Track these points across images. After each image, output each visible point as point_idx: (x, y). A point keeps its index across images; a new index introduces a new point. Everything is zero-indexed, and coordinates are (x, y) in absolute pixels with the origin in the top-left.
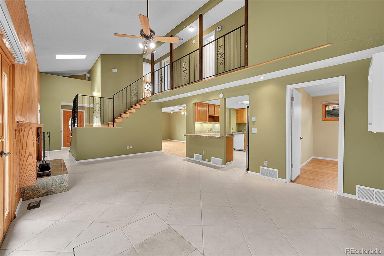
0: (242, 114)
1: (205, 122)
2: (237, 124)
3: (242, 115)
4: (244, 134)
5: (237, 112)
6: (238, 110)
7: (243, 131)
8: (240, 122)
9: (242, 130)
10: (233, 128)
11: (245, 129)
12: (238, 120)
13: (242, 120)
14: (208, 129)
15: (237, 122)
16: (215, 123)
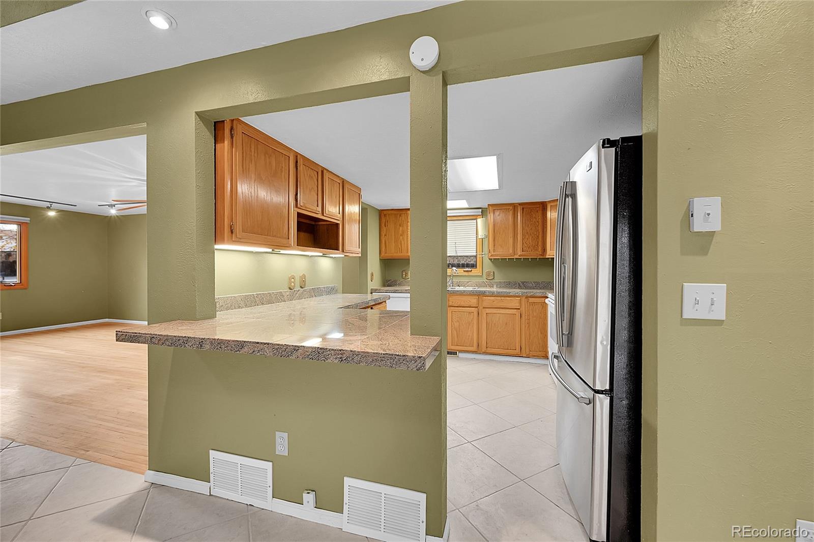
0: (401, 228)
1: (277, 243)
2: (381, 260)
3: (400, 232)
5: (383, 220)
6: (385, 212)
7: (400, 285)
8: (392, 253)
9: (395, 281)
10: (372, 275)
11: (406, 276)
12: (387, 248)
13: (400, 247)
14: (290, 279)
15: (383, 254)
16: (321, 254)
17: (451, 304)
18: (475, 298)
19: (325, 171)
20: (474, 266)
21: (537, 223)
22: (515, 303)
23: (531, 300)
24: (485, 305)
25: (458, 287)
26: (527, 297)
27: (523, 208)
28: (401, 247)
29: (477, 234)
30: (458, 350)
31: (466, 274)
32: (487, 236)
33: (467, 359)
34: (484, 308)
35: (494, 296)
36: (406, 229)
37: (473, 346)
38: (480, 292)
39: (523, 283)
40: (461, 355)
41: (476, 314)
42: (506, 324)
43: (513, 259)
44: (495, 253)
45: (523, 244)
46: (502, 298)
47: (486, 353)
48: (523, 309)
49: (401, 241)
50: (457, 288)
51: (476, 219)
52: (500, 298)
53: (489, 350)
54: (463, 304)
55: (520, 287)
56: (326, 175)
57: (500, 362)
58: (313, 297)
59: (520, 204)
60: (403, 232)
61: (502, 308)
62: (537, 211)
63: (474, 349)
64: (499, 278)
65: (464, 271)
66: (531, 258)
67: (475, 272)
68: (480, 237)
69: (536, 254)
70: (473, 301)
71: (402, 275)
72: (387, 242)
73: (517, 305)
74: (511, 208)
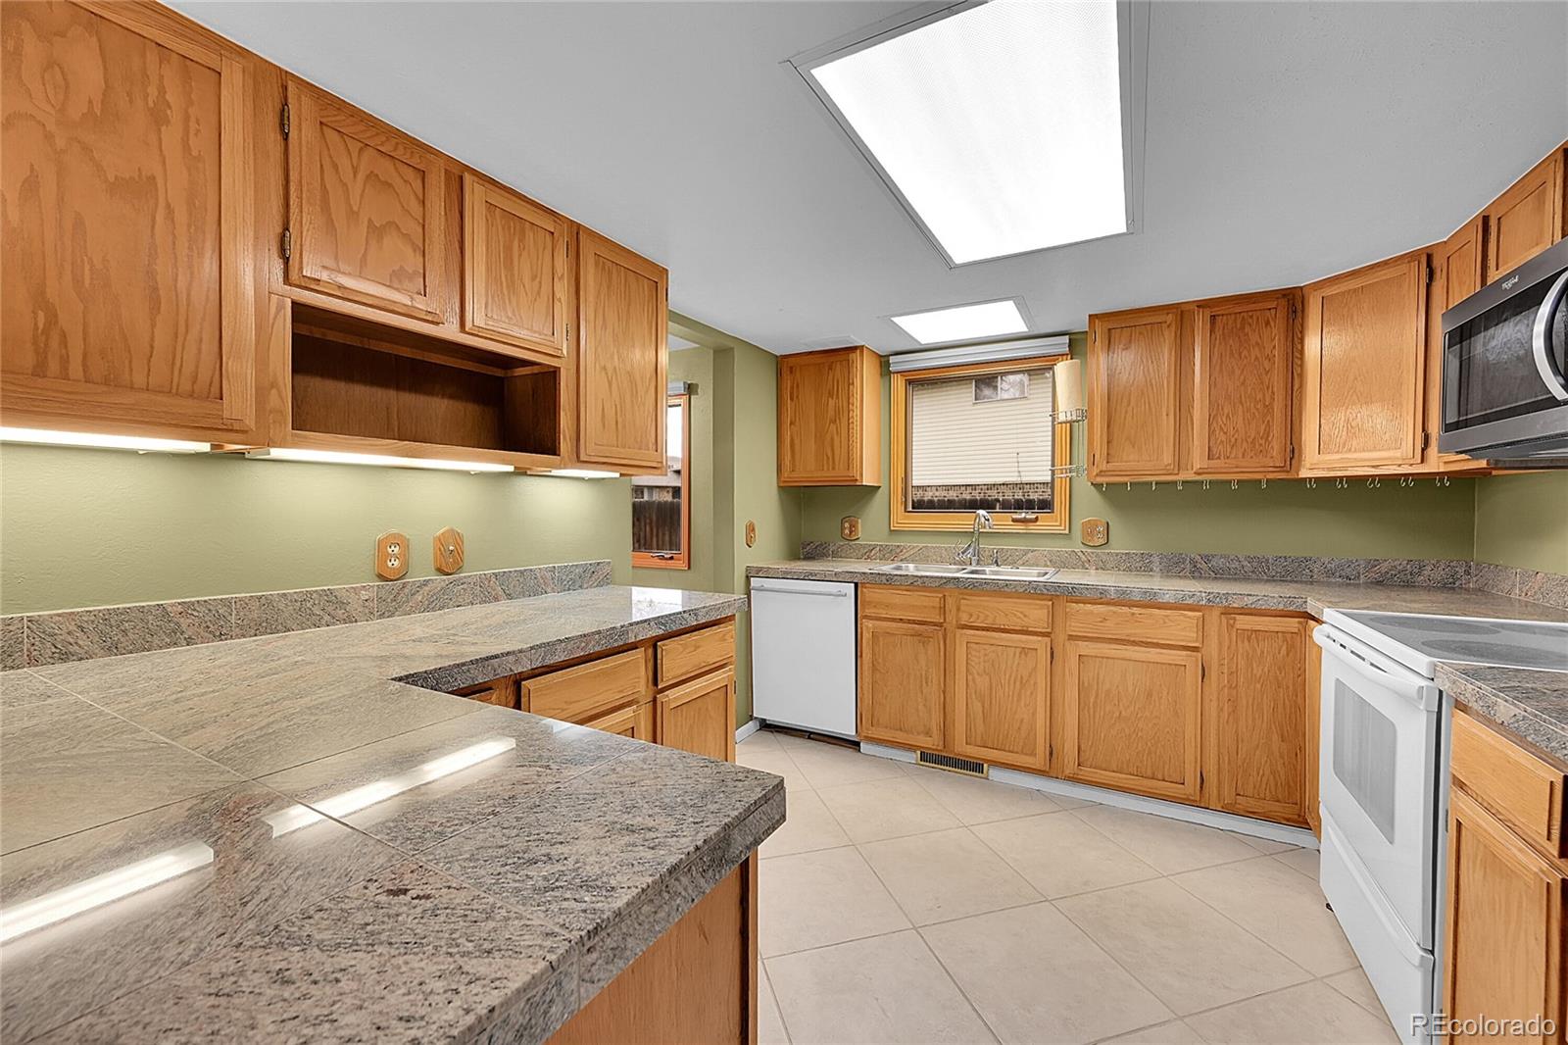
0: (831, 402)
2: (779, 487)
3: (831, 413)
4: (853, 585)
5: (788, 383)
6: (792, 360)
7: (835, 555)
8: (809, 471)
9: (823, 546)
10: (751, 529)
11: (851, 533)
12: (797, 456)
13: (830, 454)
14: (381, 546)
15: (786, 474)
16: (511, 469)
17: (964, 619)
18: (1042, 607)
19: (467, 177)
20: (1045, 505)
21: (1266, 363)
22: (1182, 628)
23: (1244, 622)
24: (1075, 627)
25: (995, 568)
26: (1228, 612)
27: (1213, 318)
28: (833, 450)
29: (1053, 411)
30: (987, 761)
31: (1019, 528)
32: (1086, 415)
33: (1013, 791)
34: (1071, 638)
35: (1108, 604)
36: (845, 404)
37: (1033, 754)
38: (1058, 586)
39: (1207, 559)
40: (996, 775)
41: (1043, 655)
42: (1150, 695)
43: (1175, 483)
44: (1110, 466)
45: (1211, 433)
46: (1135, 610)
47: (1074, 779)
48: (1212, 649)
49: (832, 439)
50: (990, 572)
51: (1051, 368)
52: (1125, 609)
53: (1087, 772)
54: (1001, 622)
55: (1196, 573)
56: (474, 195)
57: (1125, 816)
58: (496, 599)
59: (1202, 305)
60: (838, 411)
61: (1134, 643)
62: (1268, 323)
63: (1039, 761)
64: (1123, 541)
65: (1014, 520)
66: (1239, 482)
67: (1046, 523)
68: (1062, 418)
69: (1261, 466)
70: (1036, 614)
71: (843, 529)
72: (797, 442)
73: (1190, 637)
74: (1170, 318)
